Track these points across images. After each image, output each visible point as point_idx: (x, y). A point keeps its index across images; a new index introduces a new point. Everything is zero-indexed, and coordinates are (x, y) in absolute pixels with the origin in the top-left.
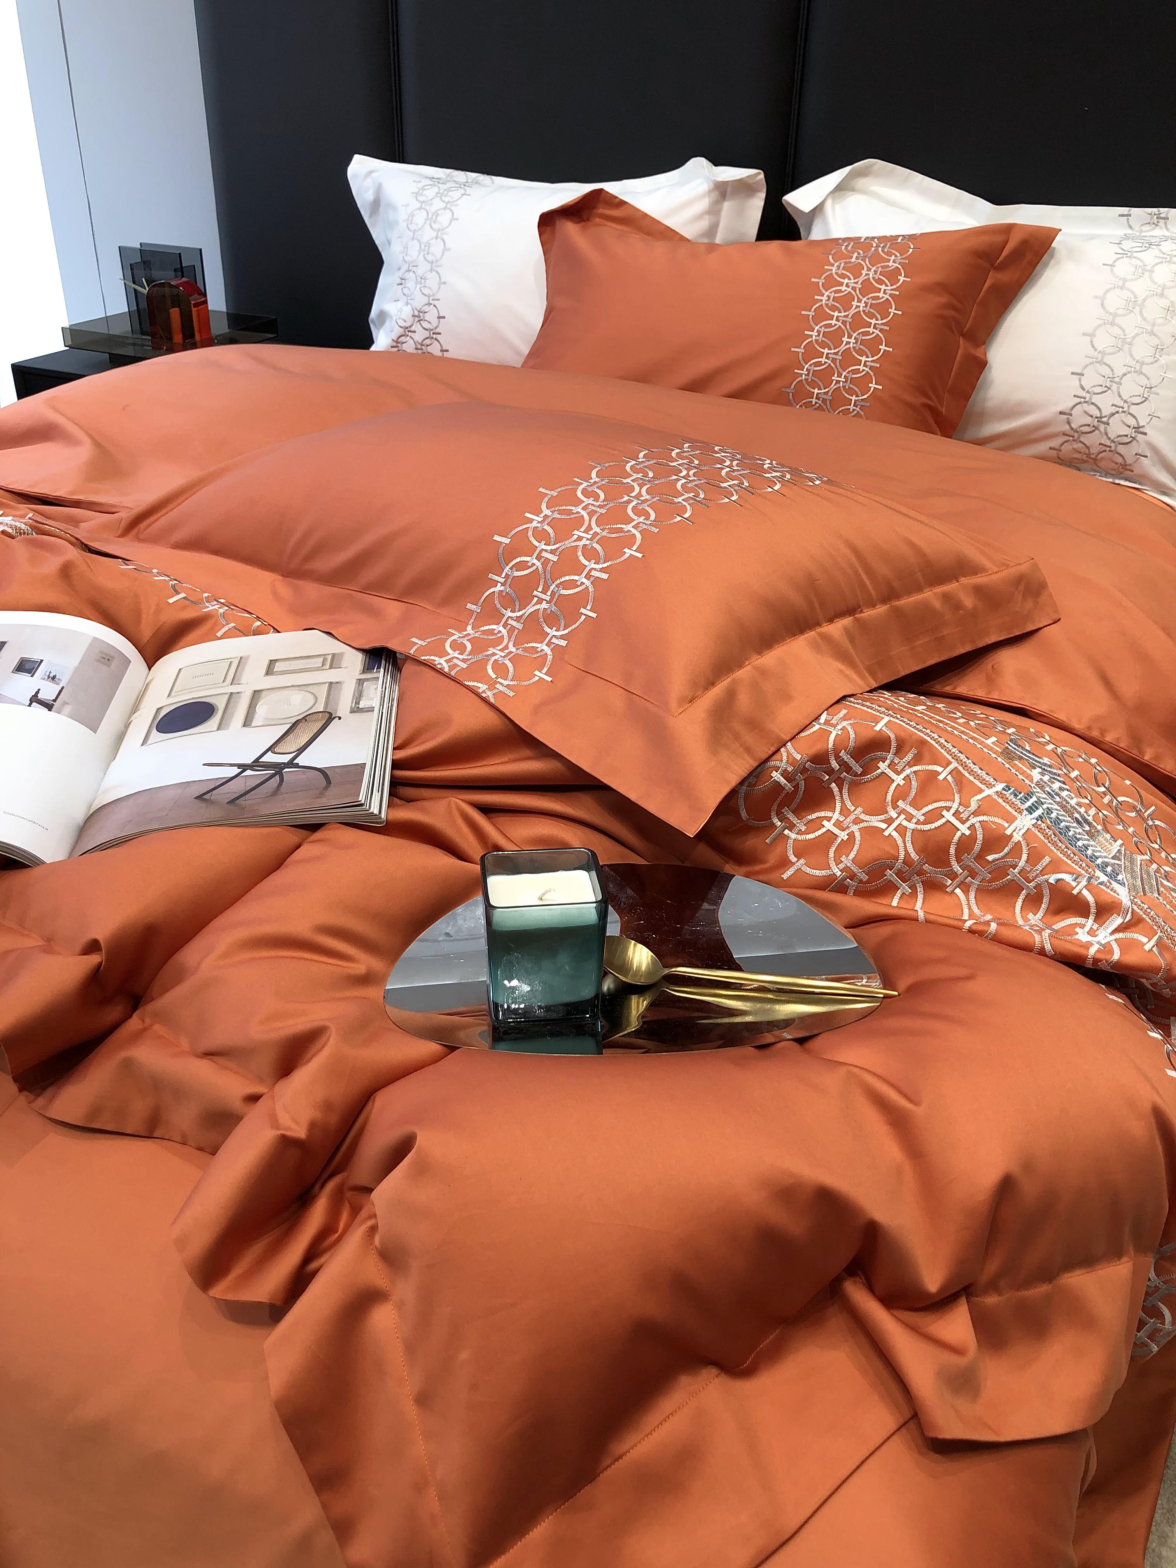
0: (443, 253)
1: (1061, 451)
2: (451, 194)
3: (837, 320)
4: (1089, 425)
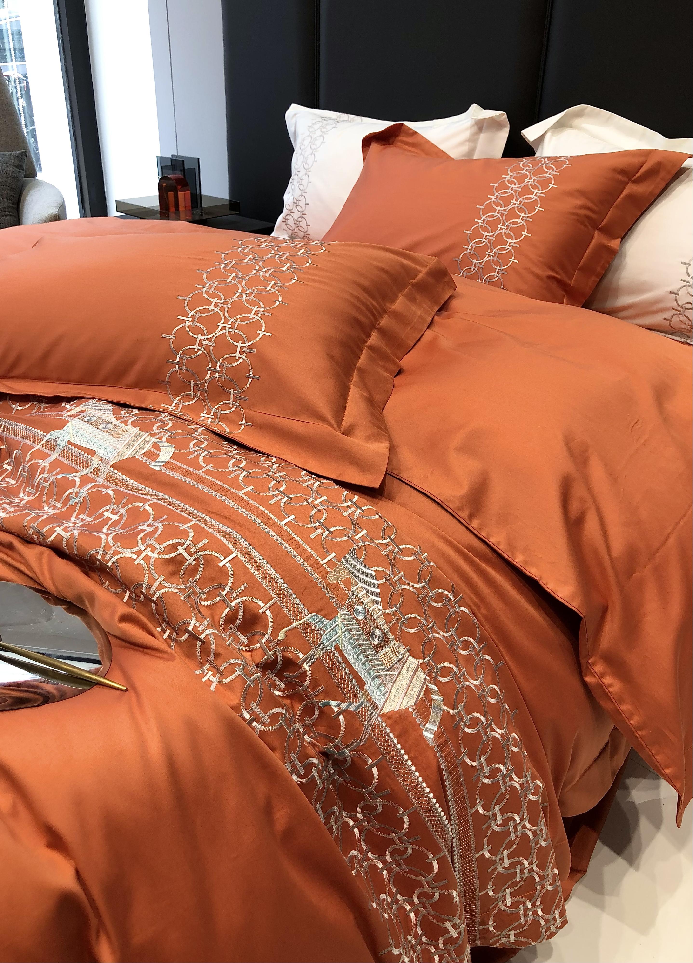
0: (313, 163)
1: (672, 321)
2: (327, 127)
3: (498, 213)
4: (691, 303)
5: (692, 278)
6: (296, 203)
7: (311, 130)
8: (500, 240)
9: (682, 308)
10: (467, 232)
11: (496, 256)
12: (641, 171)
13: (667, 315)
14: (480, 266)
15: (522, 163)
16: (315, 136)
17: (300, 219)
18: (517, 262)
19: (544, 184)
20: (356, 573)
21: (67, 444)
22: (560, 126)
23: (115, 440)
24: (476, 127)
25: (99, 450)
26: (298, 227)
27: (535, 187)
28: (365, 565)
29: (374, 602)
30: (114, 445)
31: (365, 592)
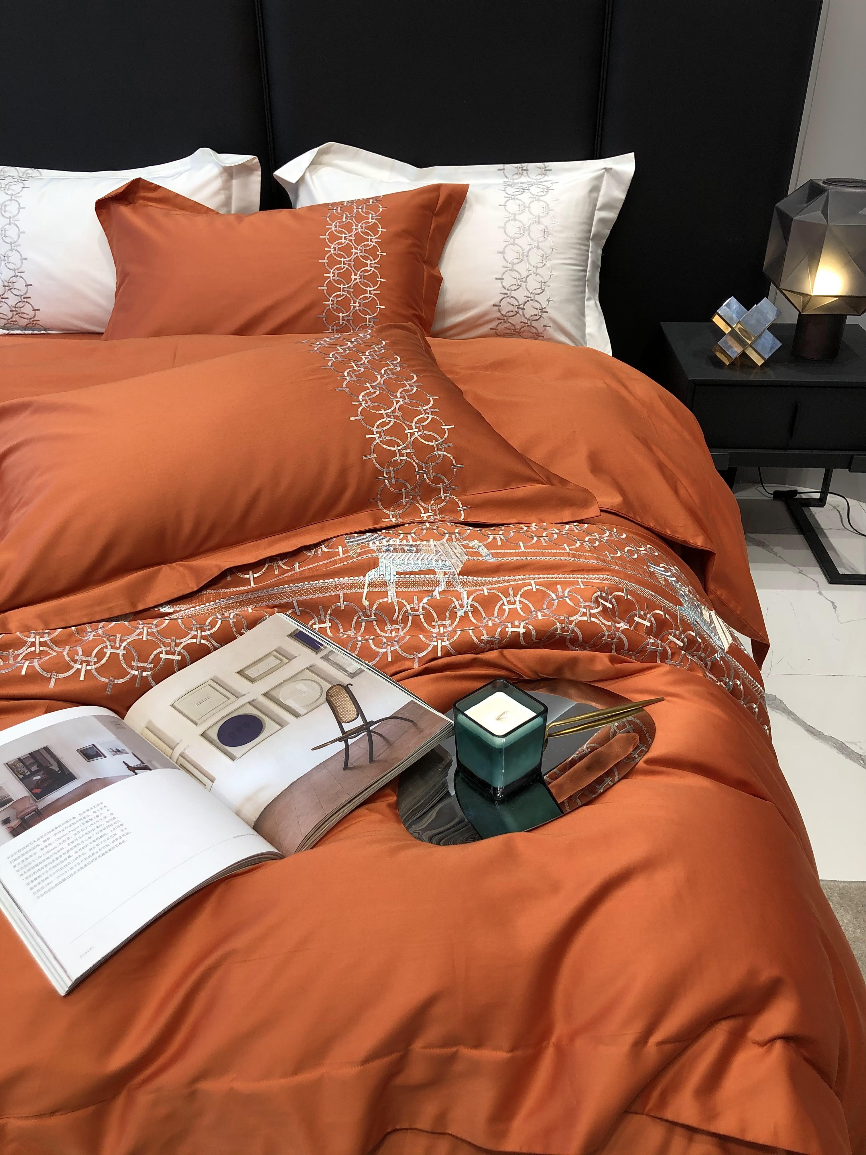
0: (18, 235)
1: (497, 330)
2: (12, 188)
3: (345, 264)
4: (513, 311)
5: (508, 290)
6: (8, 286)
8: (358, 290)
9: (506, 316)
10: (321, 288)
11: (362, 306)
12: (439, 205)
13: (493, 325)
14: (347, 318)
15: (334, 211)
17: (20, 305)
18: (384, 307)
19: (372, 229)
20: (660, 572)
27: (366, 234)
28: (657, 566)
29: (680, 586)
31: (673, 581)
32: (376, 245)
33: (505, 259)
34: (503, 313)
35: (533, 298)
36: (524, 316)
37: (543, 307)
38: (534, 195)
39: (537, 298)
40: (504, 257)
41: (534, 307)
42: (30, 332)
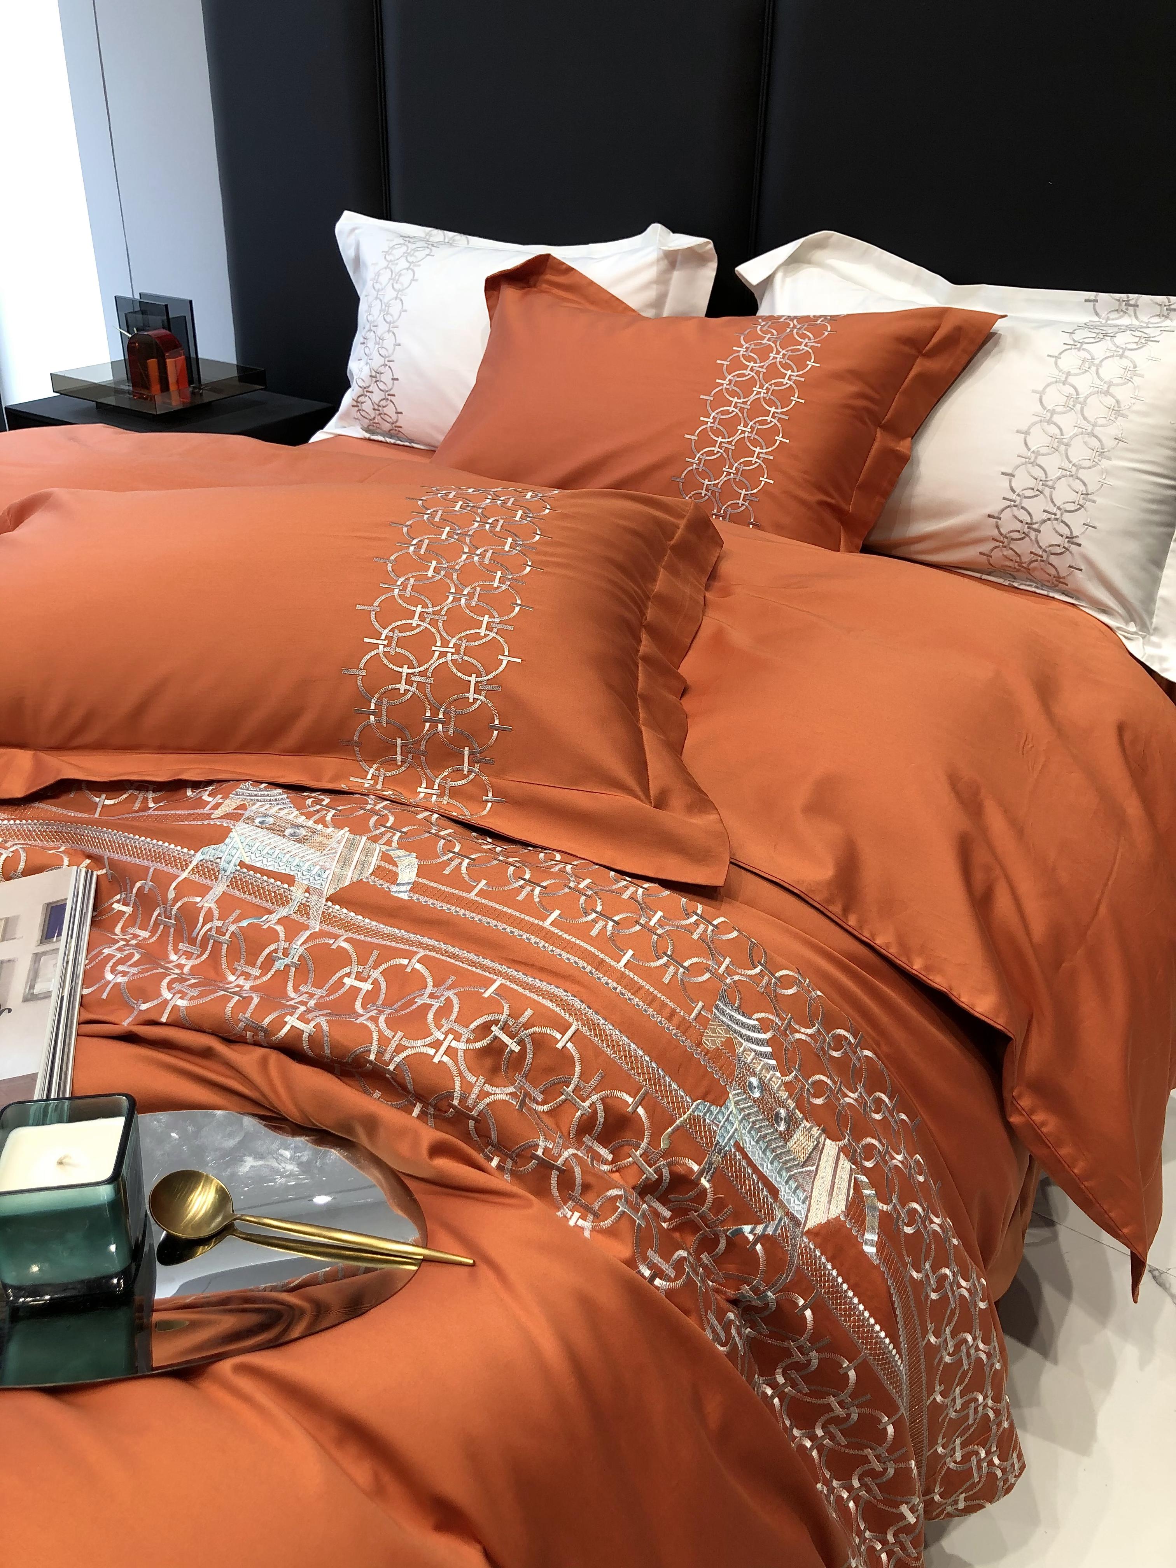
0: (402, 314)
1: (991, 557)
2: (416, 254)
3: (735, 407)
4: (1019, 531)
5: (1018, 495)
6: (375, 376)
7: (389, 258)
8: (742, 449)
9: (1007, 538)
10: (689, 437)
11: (739, 474)
12: (935, 340)
13: (986, 548)
14: (715, 489)
15: (759, 327)
16: (397, 269)
17: (384, 403)
18: (772, 482)
19: (800, 361)
20: (736, 1027)
21: (238, 868)
22: (794, 261)
23: (318, 853)
24: (666, 262)
25: (300, 874)
26: (380, 414)
27: (787, 367)
28: (743, 1013)
29: (768, 1068)
30: (321, 863)
31: (753, 1053)
32: (794, 385)
33: (1026, 444)
34: (1002, 531)
35: (1058, 517)
36: (1037, 542)
37: (1074, 535)
38: (1117, 347)
39: (1067, 517)
40: (1025, 440)
41: (1057, 532)
42: (393, 441)
